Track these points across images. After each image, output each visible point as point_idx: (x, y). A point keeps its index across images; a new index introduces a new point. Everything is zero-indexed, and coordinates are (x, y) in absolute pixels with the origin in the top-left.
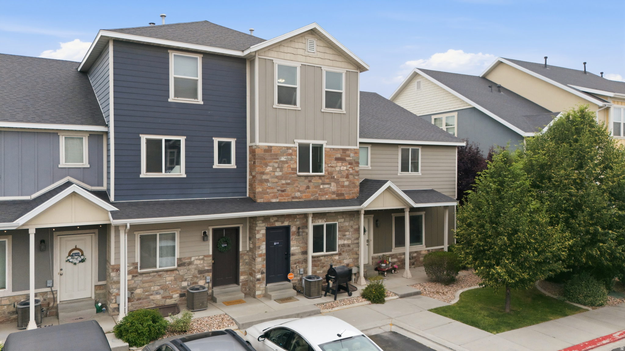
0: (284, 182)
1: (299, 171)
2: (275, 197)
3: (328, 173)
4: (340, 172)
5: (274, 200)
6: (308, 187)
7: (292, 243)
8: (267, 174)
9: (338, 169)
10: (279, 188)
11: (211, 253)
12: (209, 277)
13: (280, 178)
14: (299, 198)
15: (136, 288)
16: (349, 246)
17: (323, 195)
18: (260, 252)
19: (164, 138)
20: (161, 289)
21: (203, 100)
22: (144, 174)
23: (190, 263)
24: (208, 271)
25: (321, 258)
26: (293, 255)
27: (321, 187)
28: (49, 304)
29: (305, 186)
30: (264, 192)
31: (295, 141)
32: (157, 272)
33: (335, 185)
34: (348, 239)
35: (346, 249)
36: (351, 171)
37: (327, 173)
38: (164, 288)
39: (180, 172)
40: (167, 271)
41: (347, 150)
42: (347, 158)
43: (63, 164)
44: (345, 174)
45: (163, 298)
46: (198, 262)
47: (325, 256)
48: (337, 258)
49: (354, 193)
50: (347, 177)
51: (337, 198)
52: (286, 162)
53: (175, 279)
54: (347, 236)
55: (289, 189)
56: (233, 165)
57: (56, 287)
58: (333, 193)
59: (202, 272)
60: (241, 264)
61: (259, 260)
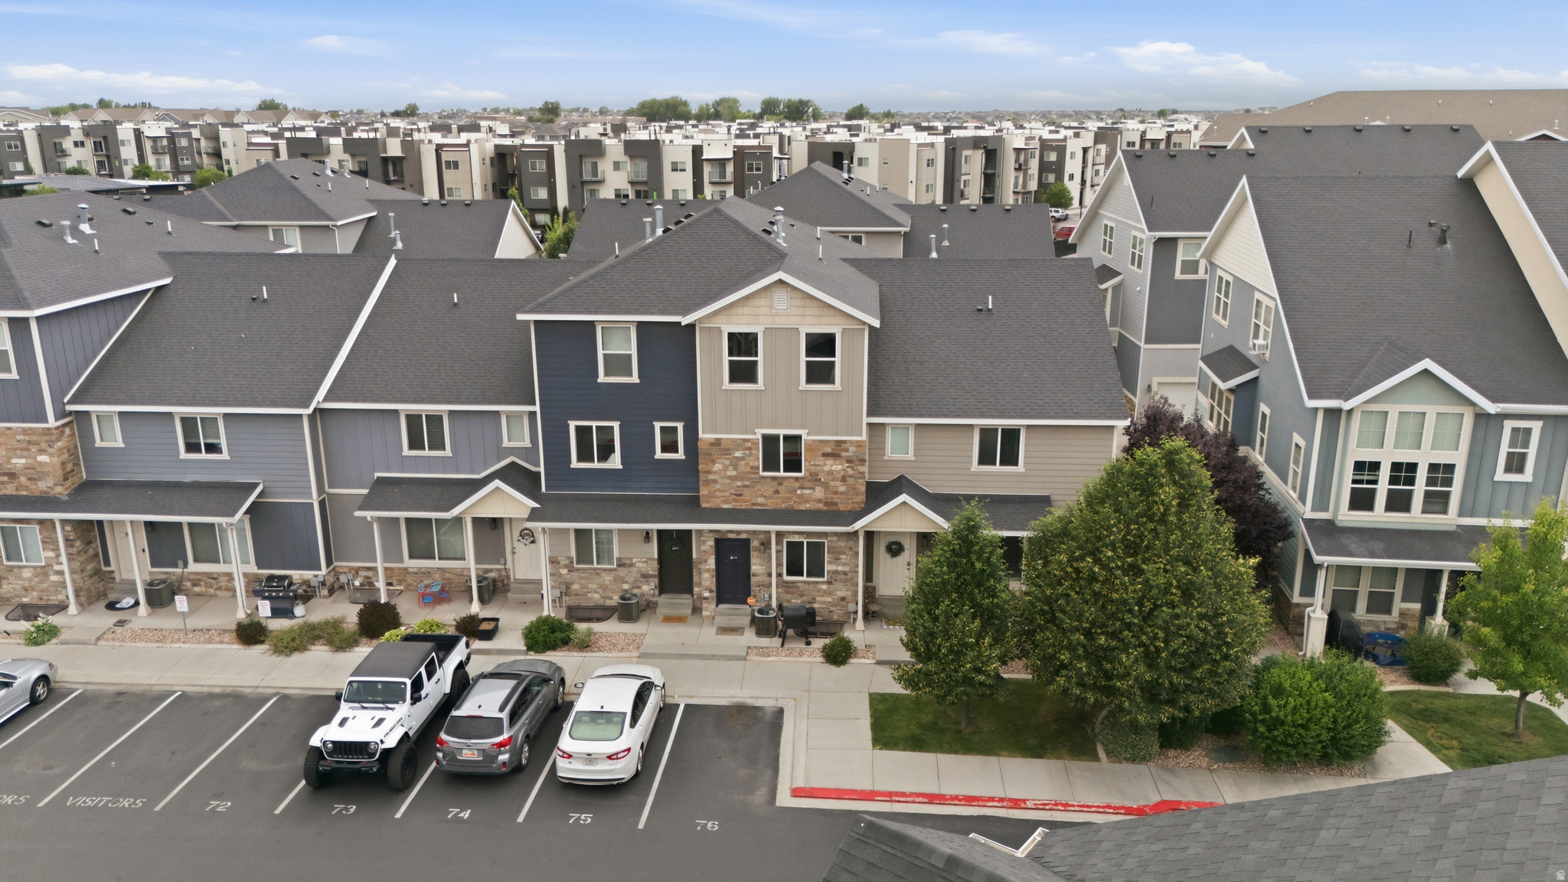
0: (739, 483)
1: (765, 470)
2: (725, 502)
3: (810, 475)
4: (831, 472)
5: (726, 506)
6: (777, 492)
7: (753, 561)
8: (715, 472)
9: (827, 468)
10: (733, 491)
11: (656, 556)
12: (654, 582)
13: (733, 478)
14: (763, 505)
15: (573, 583)
16: (845, 573)
17: (802, 503)
18: (708, 567)
19: (594, 424)
20: (600, 587)
21: (639, 378)
22: (575, 464)
23: (631, 565)
24: (653, 576)
25: (799, 584)
26: (754, 575)
27: (799, 492)
28: (503, 581)
29: (773, 490)
30: (712, 496)
31: (756, 430)
32: (595, 569)
33: (823, 490)
34: (844, 564)
35: (839, 577)
36: (850, 471)
37: (808, 473)
38: (604, 588)
39: (615, 462)
40: (605, 570)
41: (844, 442)
42: (844, 454)
43: (506, 443)
44: (839, 476)
45: (602, 597)
46: (641, 565)
47: (805, 582)
48: (824, 587)
49: (857, 503)
50: (844, 479)
51: (825, 508)
52: (743, 459)
53: (615, 580)
54: (842, 561)
55: (747, 492)
56: (680, 455)
57: (509, 565)
58: (820, 501)
59: (646, 576)
60: (694, 574)
61: (706, 575)
